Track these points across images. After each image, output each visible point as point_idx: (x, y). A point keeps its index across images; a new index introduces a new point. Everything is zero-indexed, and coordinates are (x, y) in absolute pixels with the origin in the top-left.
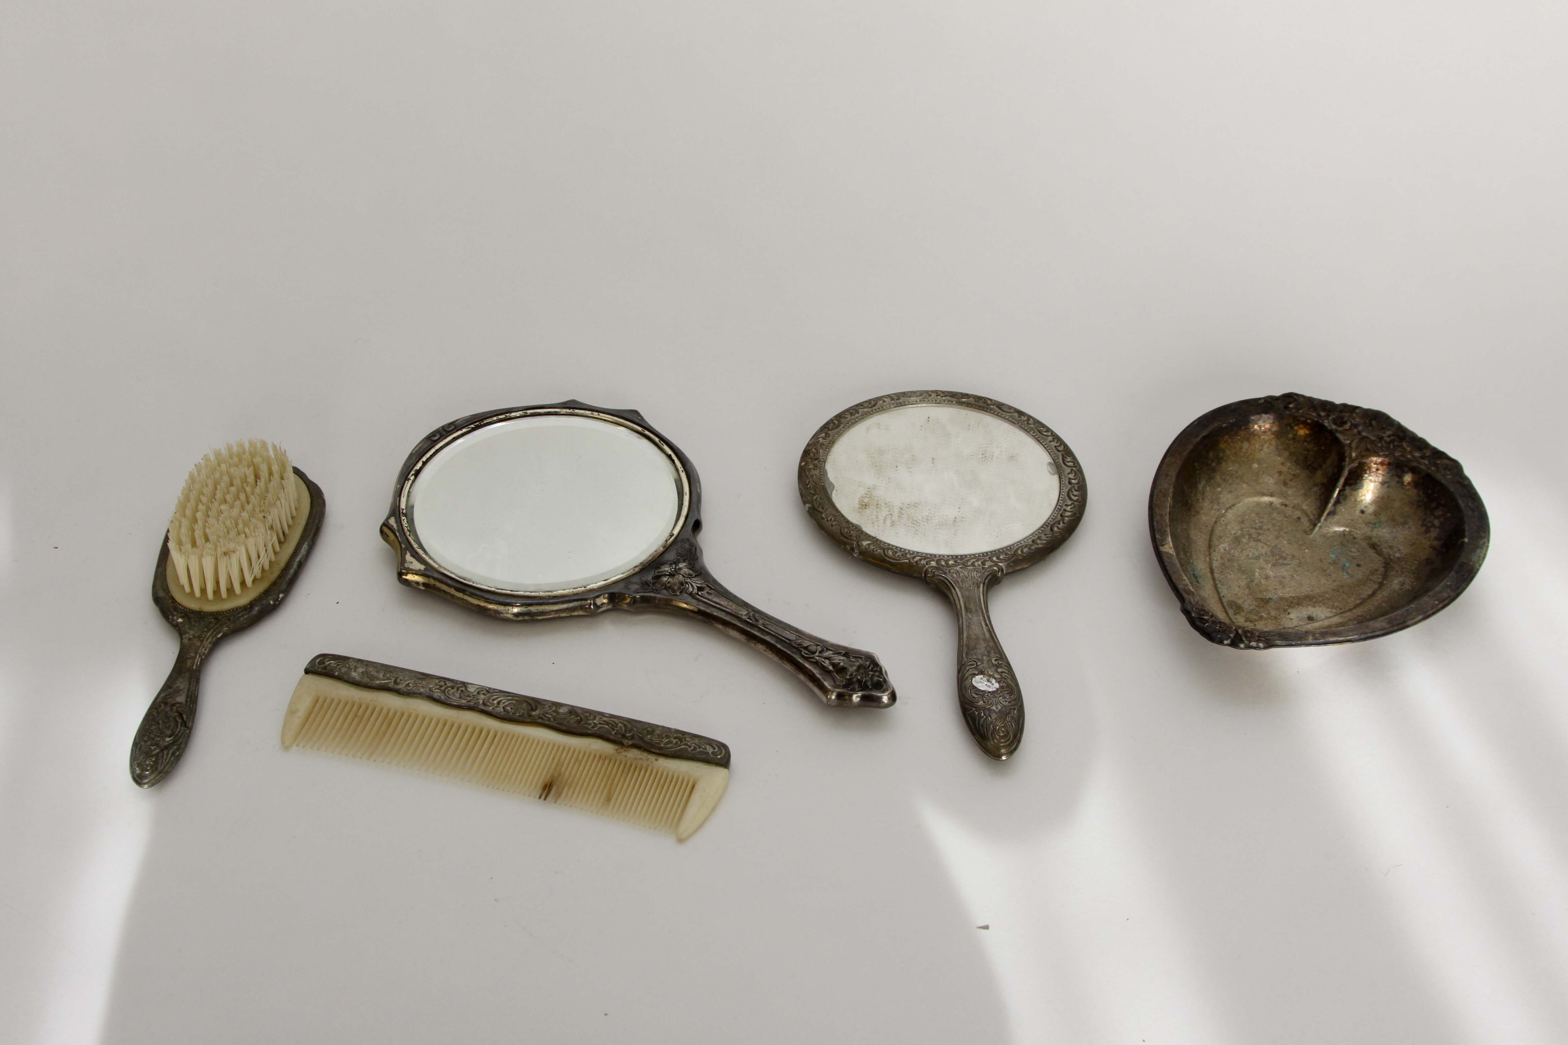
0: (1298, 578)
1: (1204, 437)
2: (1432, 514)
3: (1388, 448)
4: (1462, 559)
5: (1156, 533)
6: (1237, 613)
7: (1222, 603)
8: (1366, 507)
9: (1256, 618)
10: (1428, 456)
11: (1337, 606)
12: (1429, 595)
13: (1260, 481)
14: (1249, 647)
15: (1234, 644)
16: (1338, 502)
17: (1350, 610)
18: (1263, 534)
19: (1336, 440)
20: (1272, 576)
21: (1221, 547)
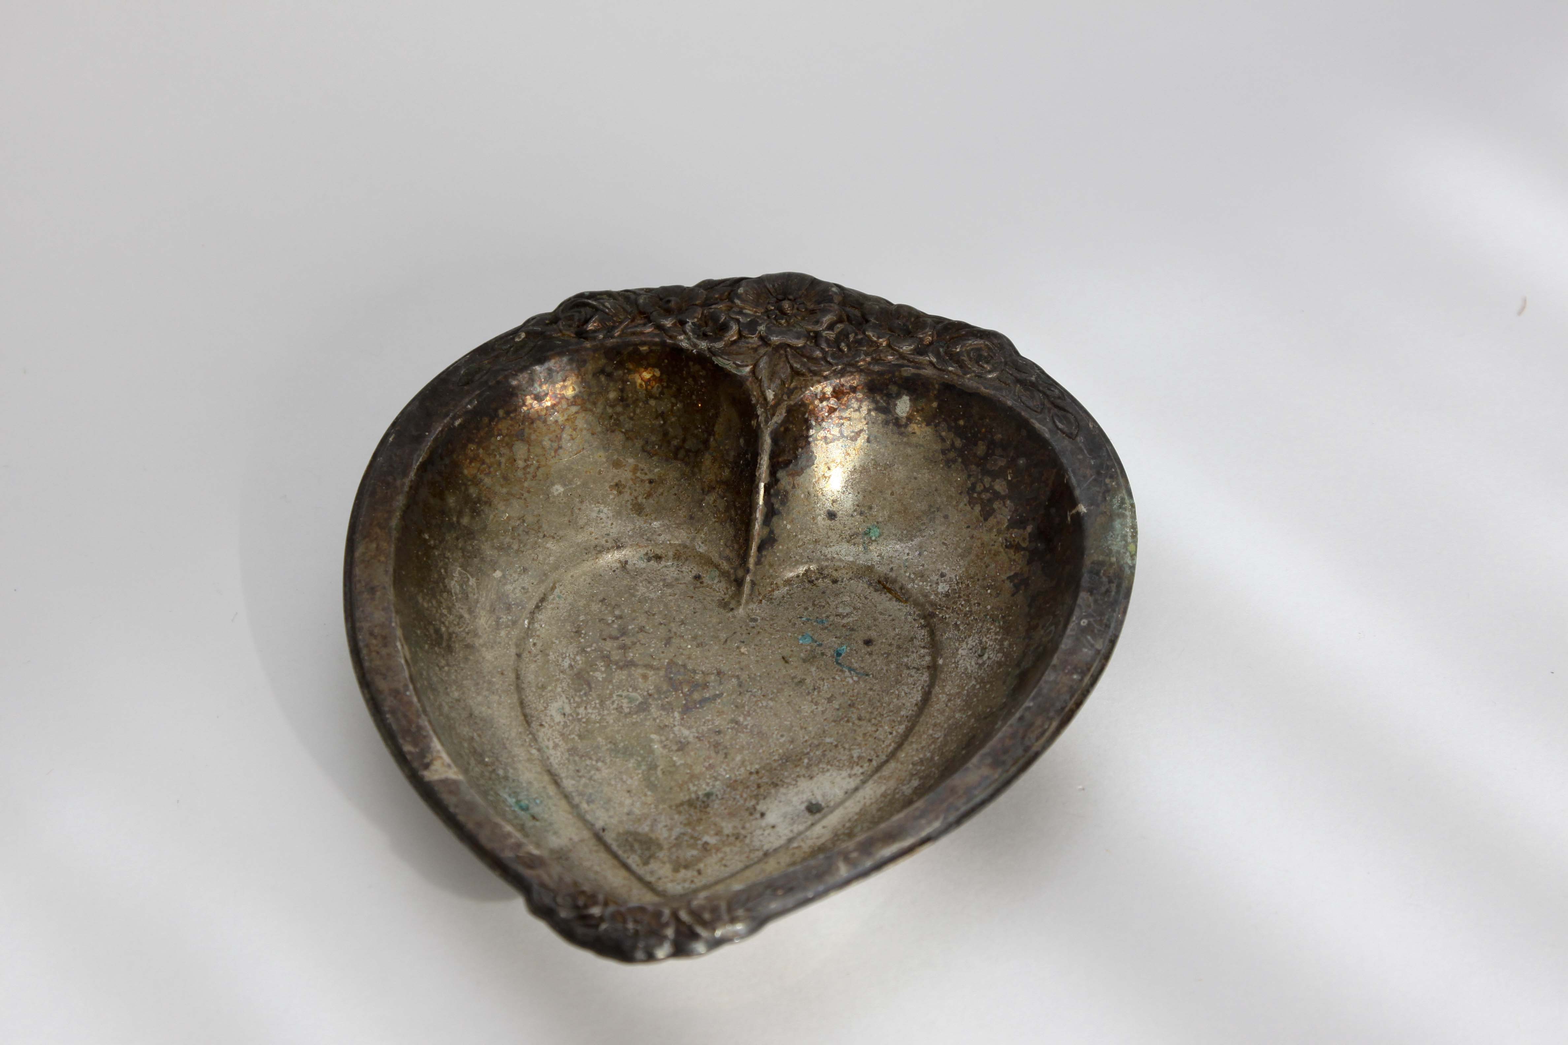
0: (749, 721)
1: (423, 467)
2: (986, 472)
3: (839, 354)
4: (1092, 556)
5: (401, 741)
6: (650, 857)
7: (607, 848)
8: (834, 501)
9: (695, 852)
10: (931, 343)
11: (859, 758)
12: (1055, 666)
13: (581, 523)
14: (716, 944)
15: (680, 950)
16: (771, 513)
17: (892, 755)
18: (634, 644)
19: (721, 373)
20: (691, 739)
21: (554, 709)
